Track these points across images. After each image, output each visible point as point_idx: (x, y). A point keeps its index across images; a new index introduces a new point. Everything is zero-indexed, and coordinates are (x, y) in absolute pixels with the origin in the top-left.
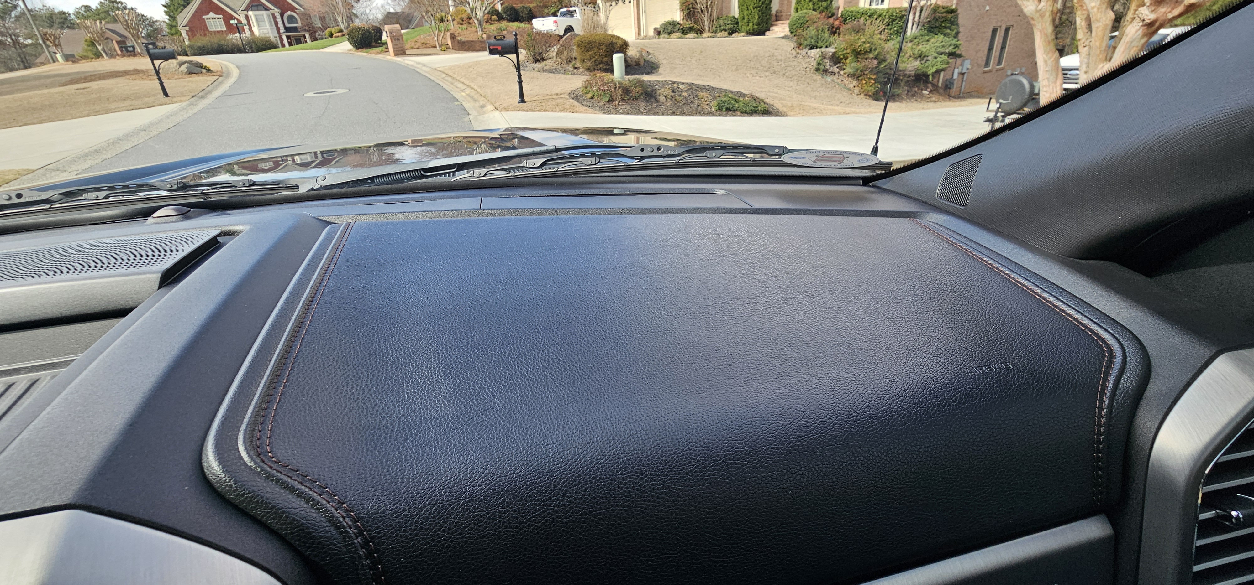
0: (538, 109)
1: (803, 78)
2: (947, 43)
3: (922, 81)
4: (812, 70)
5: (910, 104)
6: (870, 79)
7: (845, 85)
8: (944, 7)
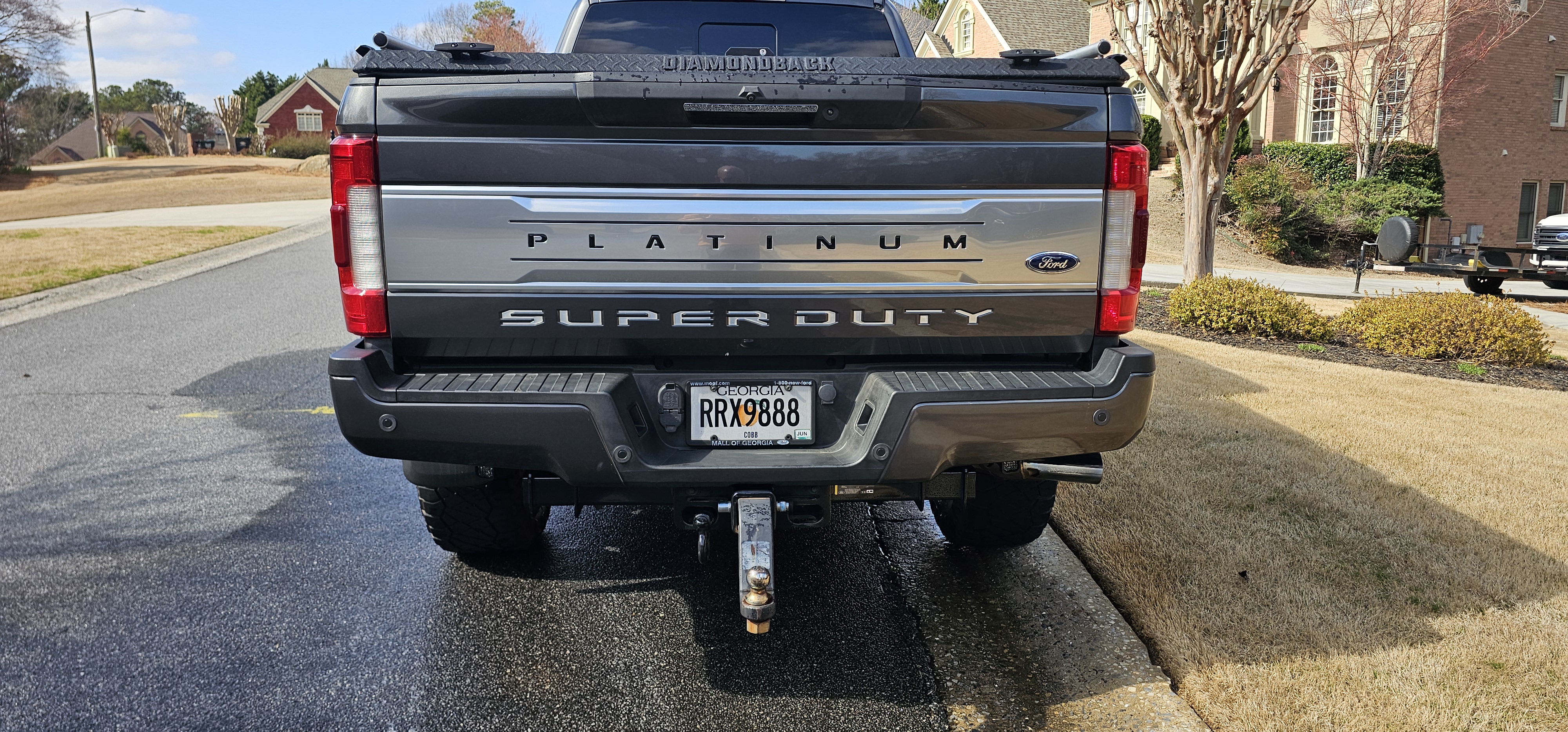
2: (1416, 195)
6: (1272, 232)
7: (1239, 240)
8: (1413, 147)
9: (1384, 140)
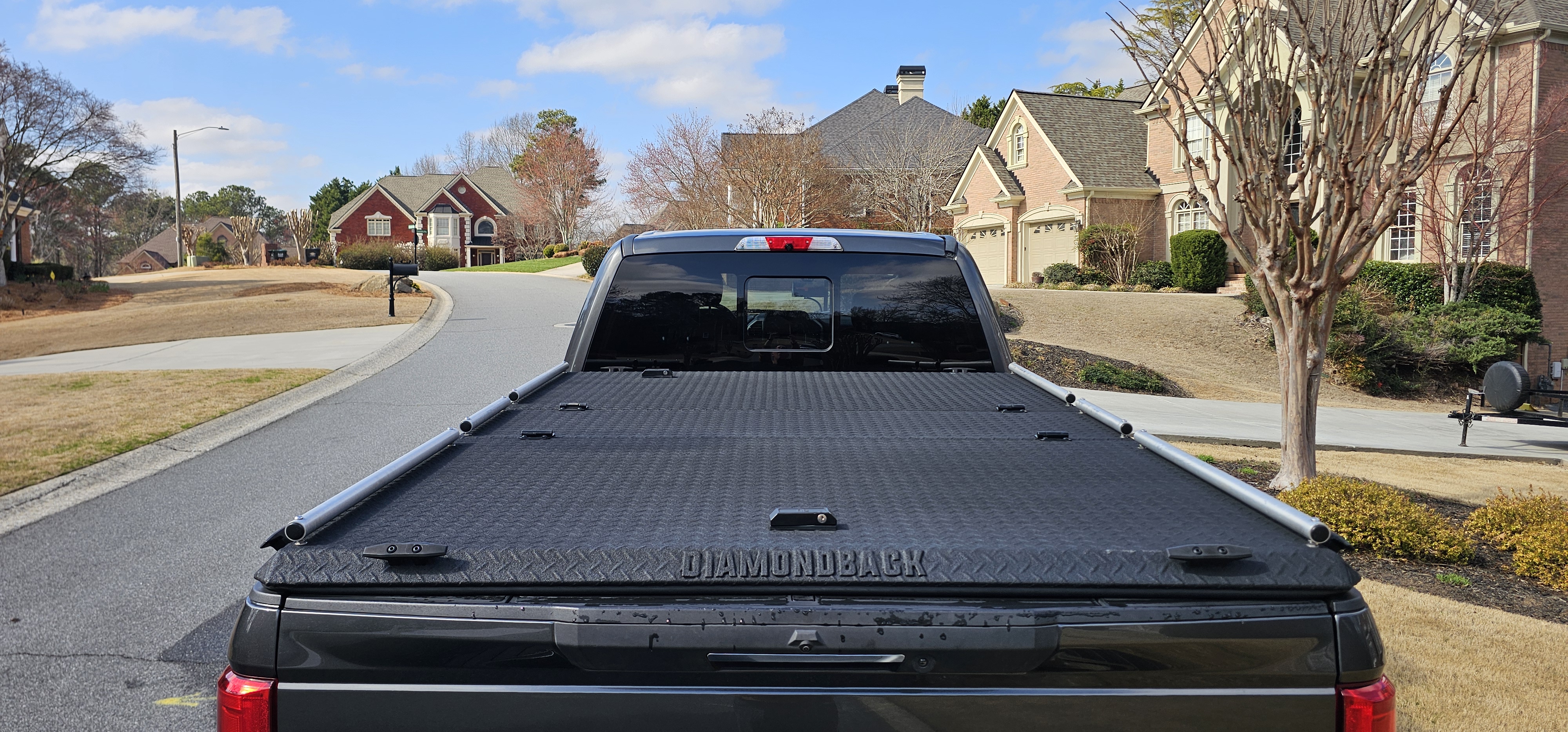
1: (1249, 354)
2: (1509, 320)
3: (1460, 372)
6: (1356, 361)
8: (1504, 268)
9: (1473, 259)
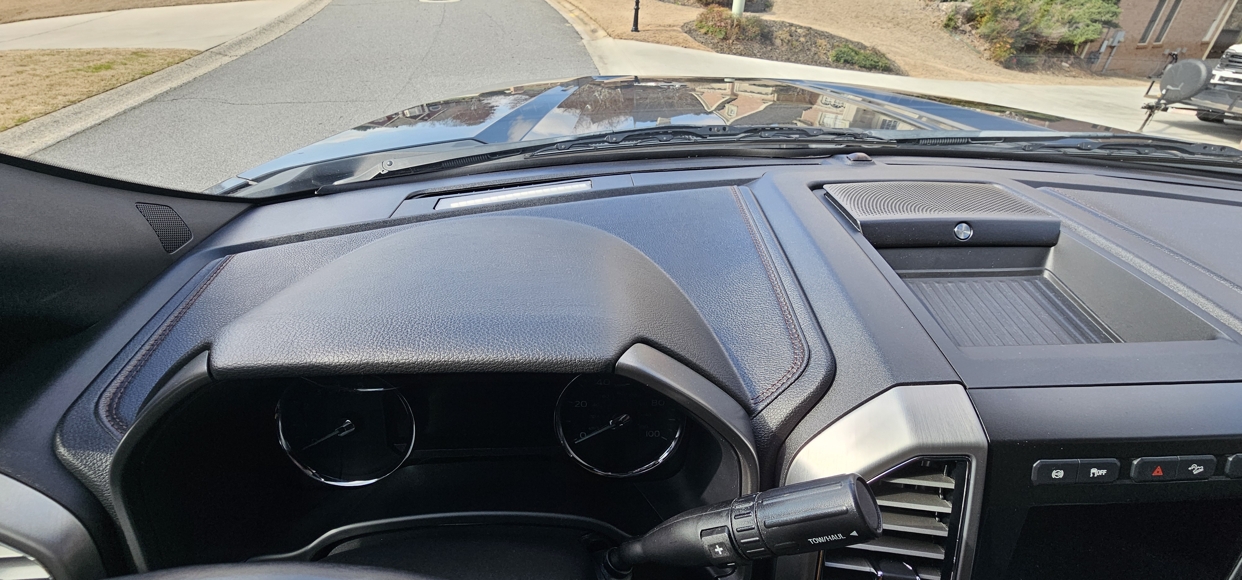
0: (651, 39)
1: (929, 34)
2: (1104, 10)
3: (1064, 51)
4: (941, 25)
5: (1045, 76)
6: (1006, 42)
7: (975, 47)
